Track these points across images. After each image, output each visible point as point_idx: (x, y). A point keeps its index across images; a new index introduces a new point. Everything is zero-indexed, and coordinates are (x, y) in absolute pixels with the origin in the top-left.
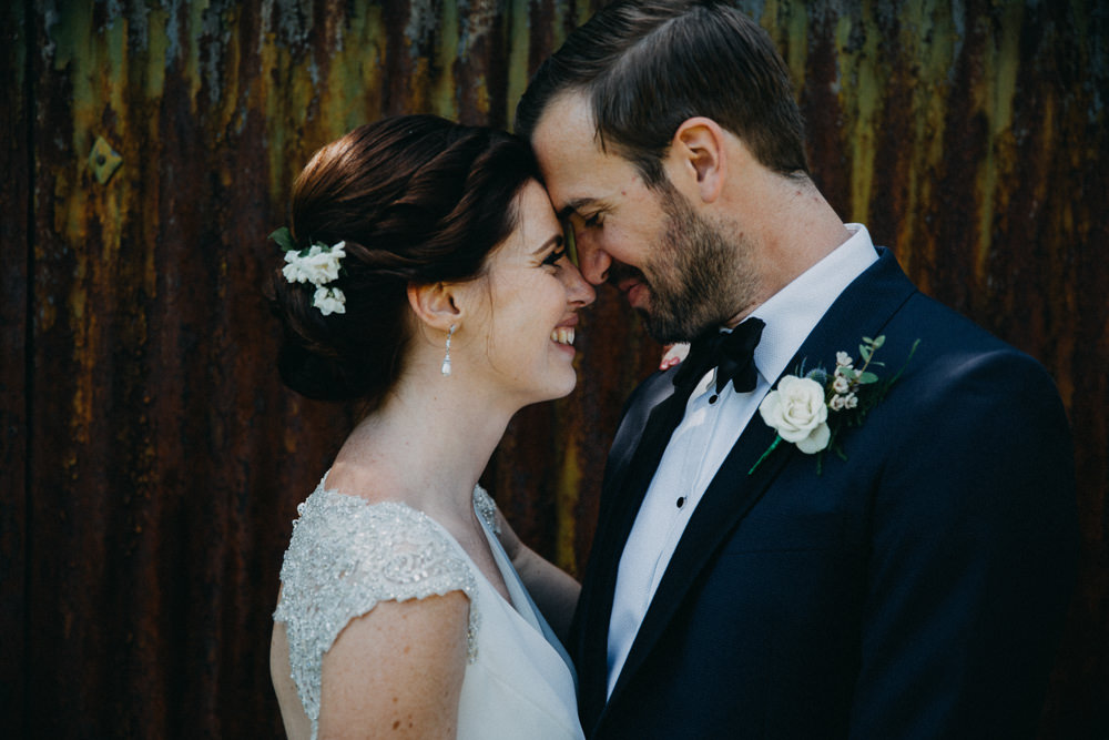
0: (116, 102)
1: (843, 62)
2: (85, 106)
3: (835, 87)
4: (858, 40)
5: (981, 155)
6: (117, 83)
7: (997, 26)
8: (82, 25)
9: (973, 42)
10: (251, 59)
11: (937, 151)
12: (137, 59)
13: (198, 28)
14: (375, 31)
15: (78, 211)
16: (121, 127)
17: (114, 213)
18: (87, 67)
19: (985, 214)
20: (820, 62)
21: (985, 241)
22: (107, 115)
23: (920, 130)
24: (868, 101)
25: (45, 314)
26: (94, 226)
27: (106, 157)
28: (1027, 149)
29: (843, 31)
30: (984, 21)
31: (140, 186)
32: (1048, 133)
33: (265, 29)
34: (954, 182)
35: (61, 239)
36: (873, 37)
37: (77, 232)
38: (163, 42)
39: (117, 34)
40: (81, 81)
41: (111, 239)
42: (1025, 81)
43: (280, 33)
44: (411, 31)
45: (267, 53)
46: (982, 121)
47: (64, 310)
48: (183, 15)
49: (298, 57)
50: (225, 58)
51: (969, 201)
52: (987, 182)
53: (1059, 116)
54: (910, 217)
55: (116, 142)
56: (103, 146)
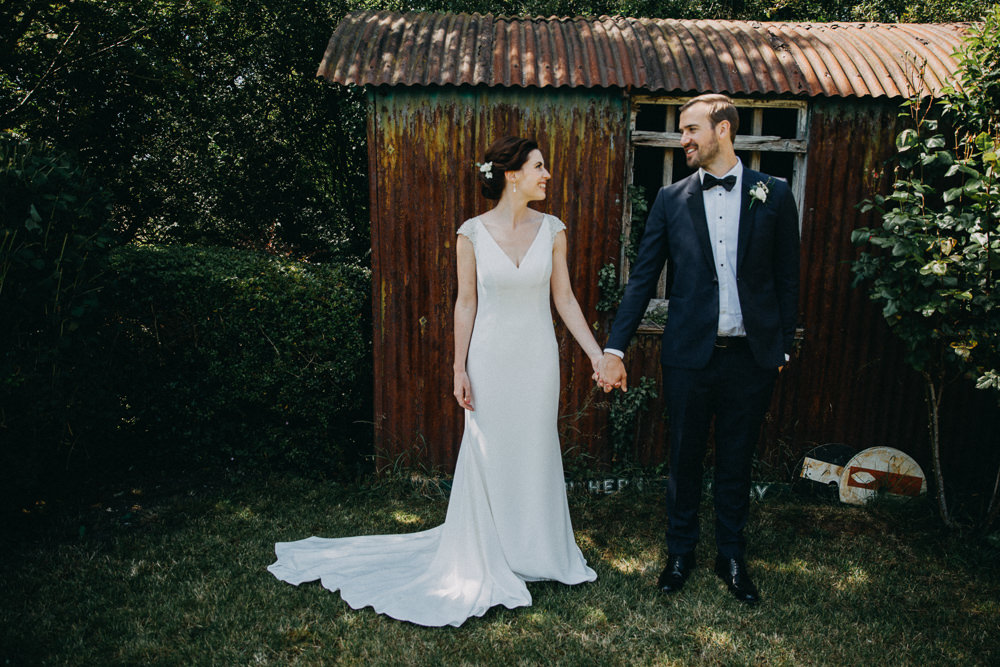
0: (393, 138)
1: (547, 125)
2: (387, 138)
3: (546, 130)
4: (551, 120)
5: (577, 145)
6: (393, 133)
7: (580, 117)
8: (386, 120)
9: (575, 120)
10: (420, 127)
11: (568, 144)
12: (397, 127)
13: (410, 121)
14: (447, 120)
15: (386, 161)
16: (394, 142)
17: (393, 161)
18: (387, 129)
19: (578, 158)
20: (543, 125)
21: (579, 163)
22: (392, 140)
23: (564, 139)
24: (553, 133)
25: (380, 183)
26: (389, 163)
27: (391, 149)
28: (587, 143)
29: (547, 119)
30: (577, 116)
31: (398, 155)
32: (591, 140)
33: (423, 121)
34: (572, 150)
35: (382, 166)
36: (554, 119)
37: (386, 165)
38: (402, 124)
39: (393, 122)
40: (386, 133)
41: (393, 166)
42: (586, 128)
43: (427, 121)
44: (454, 120)
45: (424, 125)
46: (577, 138)
47: (384, 182)
48: (407, 117)
49: (431, 126)
50: (415, 126)
51: (575, 155)
52: (579, 151)
53: (594, 136)
54: (562, 159)
55: (393, 146)
56: (391, 146)
